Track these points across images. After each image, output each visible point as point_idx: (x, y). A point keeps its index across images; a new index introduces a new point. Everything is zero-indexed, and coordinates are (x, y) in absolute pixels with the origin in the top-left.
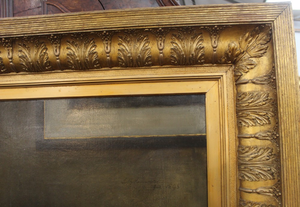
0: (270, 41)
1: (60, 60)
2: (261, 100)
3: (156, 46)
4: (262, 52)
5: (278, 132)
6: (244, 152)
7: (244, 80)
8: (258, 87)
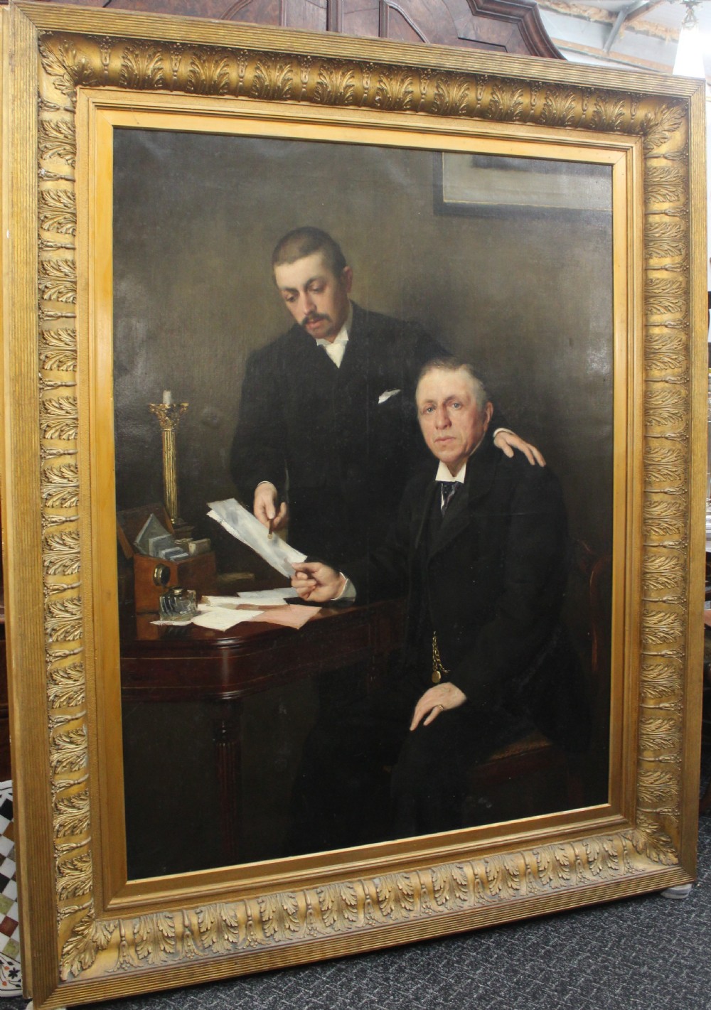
0: (686, 115)
1: (481, 106)
2: (672, 176)
3: (581, 106)
4: (676, 126)
5: (688, 208)
6: (652, 228)
7: (656, 154)
8: (669, 163)
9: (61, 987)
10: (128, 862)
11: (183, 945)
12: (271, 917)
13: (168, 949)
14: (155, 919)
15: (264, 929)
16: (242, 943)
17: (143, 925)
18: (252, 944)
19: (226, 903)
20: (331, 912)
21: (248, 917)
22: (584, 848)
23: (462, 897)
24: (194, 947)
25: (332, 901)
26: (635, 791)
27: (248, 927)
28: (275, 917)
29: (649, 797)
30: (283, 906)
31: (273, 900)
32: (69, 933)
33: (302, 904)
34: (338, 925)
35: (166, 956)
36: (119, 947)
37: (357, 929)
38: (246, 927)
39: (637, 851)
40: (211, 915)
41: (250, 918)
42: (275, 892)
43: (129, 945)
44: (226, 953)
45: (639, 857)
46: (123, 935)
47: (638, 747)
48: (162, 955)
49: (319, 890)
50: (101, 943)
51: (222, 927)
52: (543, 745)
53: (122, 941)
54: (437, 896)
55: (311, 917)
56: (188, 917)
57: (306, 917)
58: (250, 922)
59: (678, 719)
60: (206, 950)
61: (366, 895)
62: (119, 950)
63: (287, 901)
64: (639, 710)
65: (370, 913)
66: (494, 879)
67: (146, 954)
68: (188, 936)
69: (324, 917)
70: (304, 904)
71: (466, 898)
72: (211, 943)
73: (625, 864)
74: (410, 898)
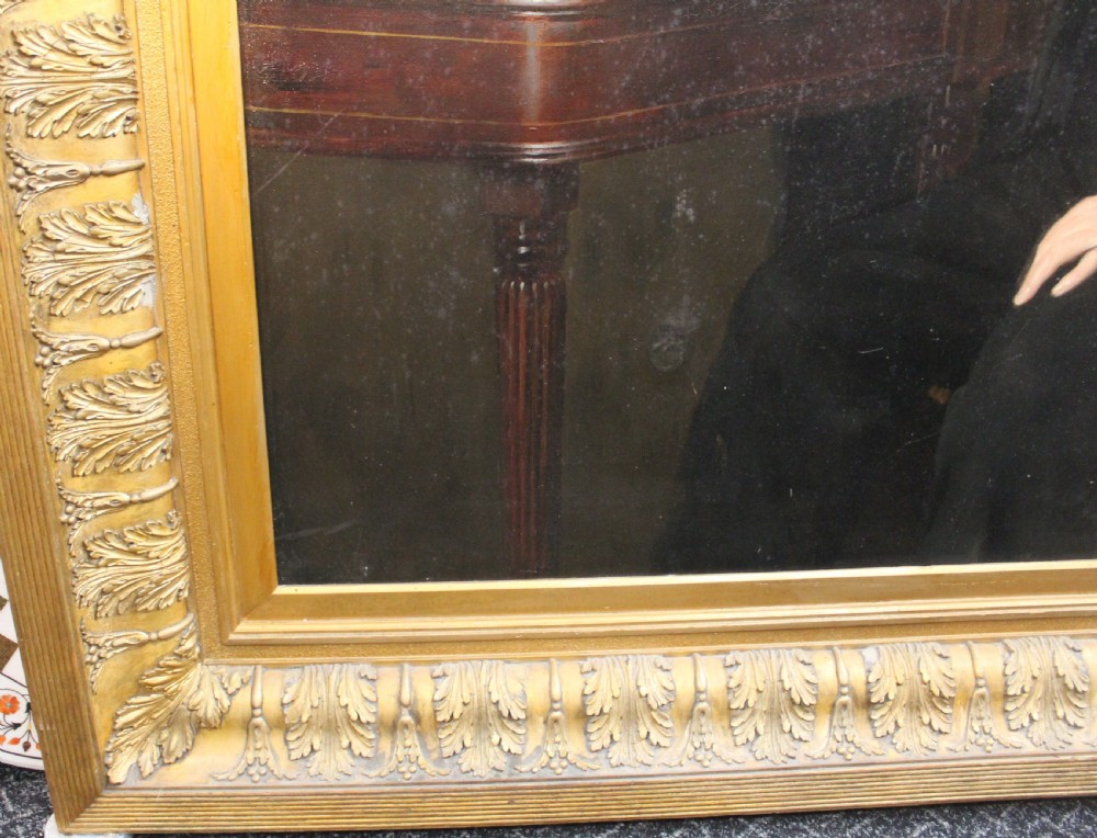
9: (107, 798)
10: (277, 544)
11: (393, 742)
12: (606, 710)
13: (358, 746)
14: (334, 677)
15: (586, 733)
16: (531, 757)
17: (305, 687)
18: (554, 764)
19: (507, 661)
20: (753, 714)
21: (553, 701)
23: (1072, 719)
24: (418, 751)
25: (759, 691)
27: (551, 723)
28: (615, 708)
30: (638, 687)
31: (618, 670)
32: (130, 685)
33: (685, 689)
34: (765, 746)
35: (351, 761)
36: (248, 726)
37: (808, 762)
38: (545, 722)
40: (465, 685)
41: (557, 706)
42: (624, 651)
43: (271, 728)
44: (492, 775)
46: (257, 704)
48: (343, 759)
49: (730, 659)
50: (205, 714)
51: (486, 717)
53: (253, 716)
54: (1010, 707)
55: (703, 720)
56: (411, 679)
57: (690, 717)
58: (556, 714)
60: (446, 761)
61: (841, 686)
62: (248, 733)
63: (648, 674)
65: (844, 727)
67: (307, 751)
68: (406, 726)
69: (734, 724)
70: (691, 689)
71: (1080, 722)
72: (458, 748)
74: (945, 705)
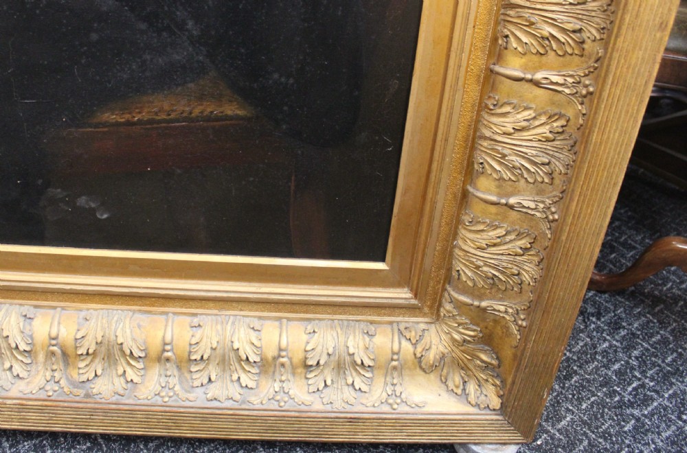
22: (305, 337)
26: (448, 255)
29: (470, 274)
39: (421, 365)
45: (421, 378)
47: (470, 164)
52: (229, 113)
59: (577, 118)
64: (486, 79)
66: (88, 354)
73: (386, 384)
